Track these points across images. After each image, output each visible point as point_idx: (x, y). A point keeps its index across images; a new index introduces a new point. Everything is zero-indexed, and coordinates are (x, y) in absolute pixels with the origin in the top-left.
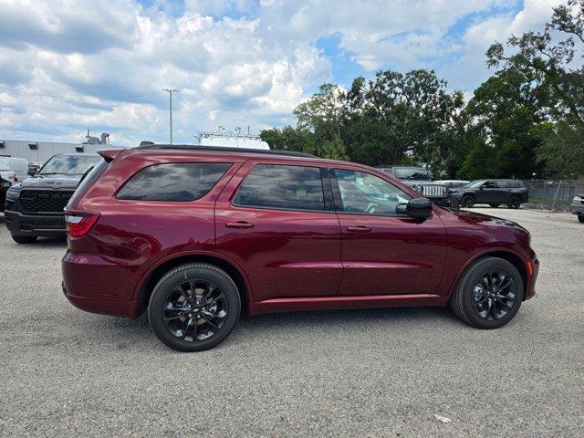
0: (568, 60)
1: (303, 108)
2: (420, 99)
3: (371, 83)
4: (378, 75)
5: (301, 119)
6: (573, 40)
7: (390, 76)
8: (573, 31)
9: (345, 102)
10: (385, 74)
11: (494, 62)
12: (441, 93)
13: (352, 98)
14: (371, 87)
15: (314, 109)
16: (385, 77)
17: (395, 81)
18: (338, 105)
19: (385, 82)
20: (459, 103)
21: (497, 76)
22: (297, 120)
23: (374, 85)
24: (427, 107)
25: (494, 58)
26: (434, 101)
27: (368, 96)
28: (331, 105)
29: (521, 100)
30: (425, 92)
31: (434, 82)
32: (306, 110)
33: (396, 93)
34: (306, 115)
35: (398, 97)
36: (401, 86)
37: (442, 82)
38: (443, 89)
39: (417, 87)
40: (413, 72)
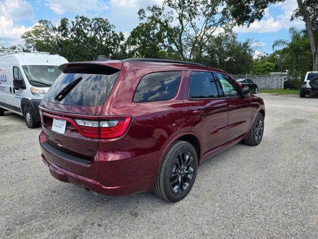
0: (172, 21)
1: (29, 34)
2: (102, 35)
3: (73, 23)
4: (76, 18)
5: (28, 42)
6: (173, 12)
7: (84, 19)
8: (173, 8)
9: (57, 33)
10: (81, 18)
11: (142, 18)
12: (113, 32)
13: (62, 31)
14: (73, 25)
15: (37, 36)
16: (81, 19)
17: (86, 22)
18: (53, 34)
19: (81, 22)
20: (122, 39)
21: (140, 26)
22: (25, 43)
23: (75, 24)
24: (107, 39)
25: (141, 16)
26: (110, 36)
27: (72, 30)
28: (48, 34)
29: (151, 39)
30: (104, 31)
31: (108, 26)
32: (31, 36)
33: (88, 30)
34: (32, 39)
35: (89, 32)
36: (90, 26)
37: (112, 26)
38: (114, 30)
39: (99, 27)
40: (96, 19)
